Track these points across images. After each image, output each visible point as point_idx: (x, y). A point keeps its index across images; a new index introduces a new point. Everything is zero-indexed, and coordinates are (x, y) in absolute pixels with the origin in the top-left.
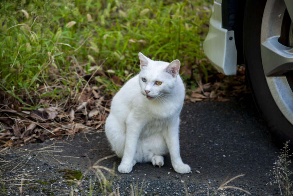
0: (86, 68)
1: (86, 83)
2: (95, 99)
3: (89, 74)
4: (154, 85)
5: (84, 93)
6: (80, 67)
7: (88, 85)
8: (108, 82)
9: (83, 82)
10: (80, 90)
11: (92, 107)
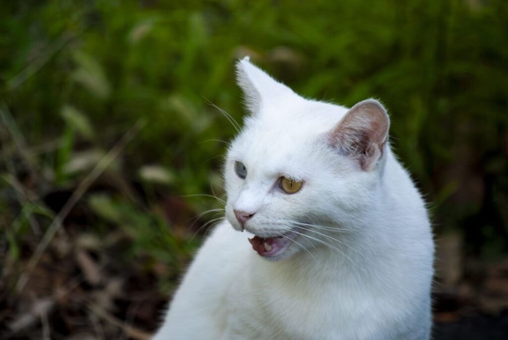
0: (54, 160)
1: (51, 221)
2: (86, 287)
3: (65, 185)
4: (271, 191)
5: (41, 265)
6: (29, 157)
7: (62, 231)
8: (143, 221)
9: (39, 217)
10: (26, 251)
11: (71, 321)
